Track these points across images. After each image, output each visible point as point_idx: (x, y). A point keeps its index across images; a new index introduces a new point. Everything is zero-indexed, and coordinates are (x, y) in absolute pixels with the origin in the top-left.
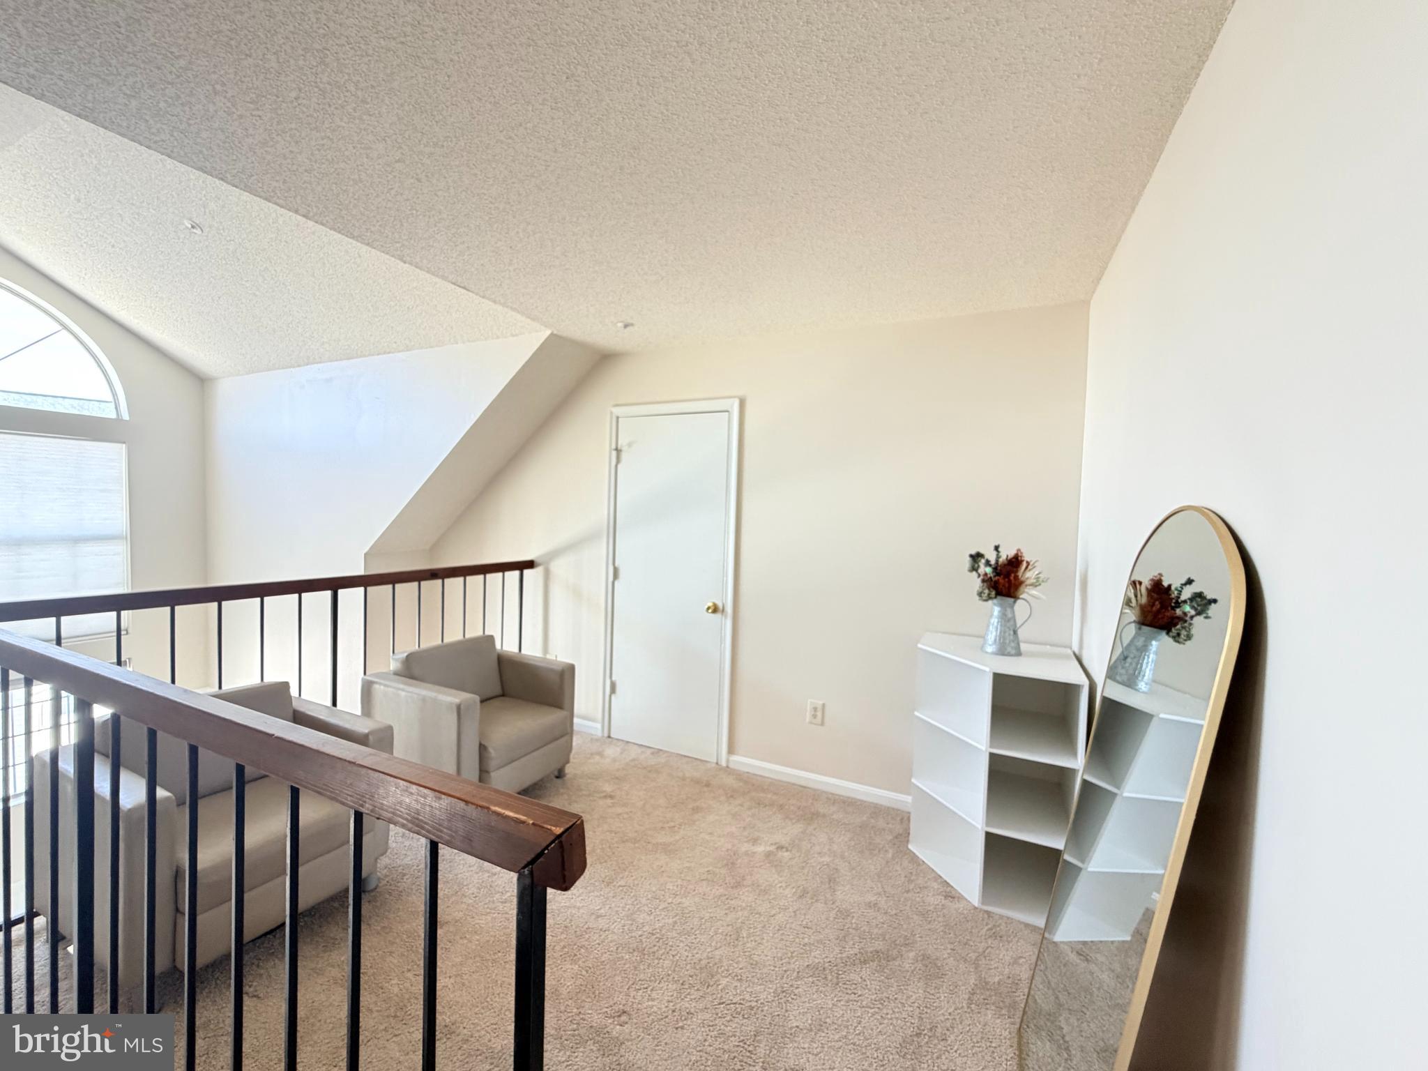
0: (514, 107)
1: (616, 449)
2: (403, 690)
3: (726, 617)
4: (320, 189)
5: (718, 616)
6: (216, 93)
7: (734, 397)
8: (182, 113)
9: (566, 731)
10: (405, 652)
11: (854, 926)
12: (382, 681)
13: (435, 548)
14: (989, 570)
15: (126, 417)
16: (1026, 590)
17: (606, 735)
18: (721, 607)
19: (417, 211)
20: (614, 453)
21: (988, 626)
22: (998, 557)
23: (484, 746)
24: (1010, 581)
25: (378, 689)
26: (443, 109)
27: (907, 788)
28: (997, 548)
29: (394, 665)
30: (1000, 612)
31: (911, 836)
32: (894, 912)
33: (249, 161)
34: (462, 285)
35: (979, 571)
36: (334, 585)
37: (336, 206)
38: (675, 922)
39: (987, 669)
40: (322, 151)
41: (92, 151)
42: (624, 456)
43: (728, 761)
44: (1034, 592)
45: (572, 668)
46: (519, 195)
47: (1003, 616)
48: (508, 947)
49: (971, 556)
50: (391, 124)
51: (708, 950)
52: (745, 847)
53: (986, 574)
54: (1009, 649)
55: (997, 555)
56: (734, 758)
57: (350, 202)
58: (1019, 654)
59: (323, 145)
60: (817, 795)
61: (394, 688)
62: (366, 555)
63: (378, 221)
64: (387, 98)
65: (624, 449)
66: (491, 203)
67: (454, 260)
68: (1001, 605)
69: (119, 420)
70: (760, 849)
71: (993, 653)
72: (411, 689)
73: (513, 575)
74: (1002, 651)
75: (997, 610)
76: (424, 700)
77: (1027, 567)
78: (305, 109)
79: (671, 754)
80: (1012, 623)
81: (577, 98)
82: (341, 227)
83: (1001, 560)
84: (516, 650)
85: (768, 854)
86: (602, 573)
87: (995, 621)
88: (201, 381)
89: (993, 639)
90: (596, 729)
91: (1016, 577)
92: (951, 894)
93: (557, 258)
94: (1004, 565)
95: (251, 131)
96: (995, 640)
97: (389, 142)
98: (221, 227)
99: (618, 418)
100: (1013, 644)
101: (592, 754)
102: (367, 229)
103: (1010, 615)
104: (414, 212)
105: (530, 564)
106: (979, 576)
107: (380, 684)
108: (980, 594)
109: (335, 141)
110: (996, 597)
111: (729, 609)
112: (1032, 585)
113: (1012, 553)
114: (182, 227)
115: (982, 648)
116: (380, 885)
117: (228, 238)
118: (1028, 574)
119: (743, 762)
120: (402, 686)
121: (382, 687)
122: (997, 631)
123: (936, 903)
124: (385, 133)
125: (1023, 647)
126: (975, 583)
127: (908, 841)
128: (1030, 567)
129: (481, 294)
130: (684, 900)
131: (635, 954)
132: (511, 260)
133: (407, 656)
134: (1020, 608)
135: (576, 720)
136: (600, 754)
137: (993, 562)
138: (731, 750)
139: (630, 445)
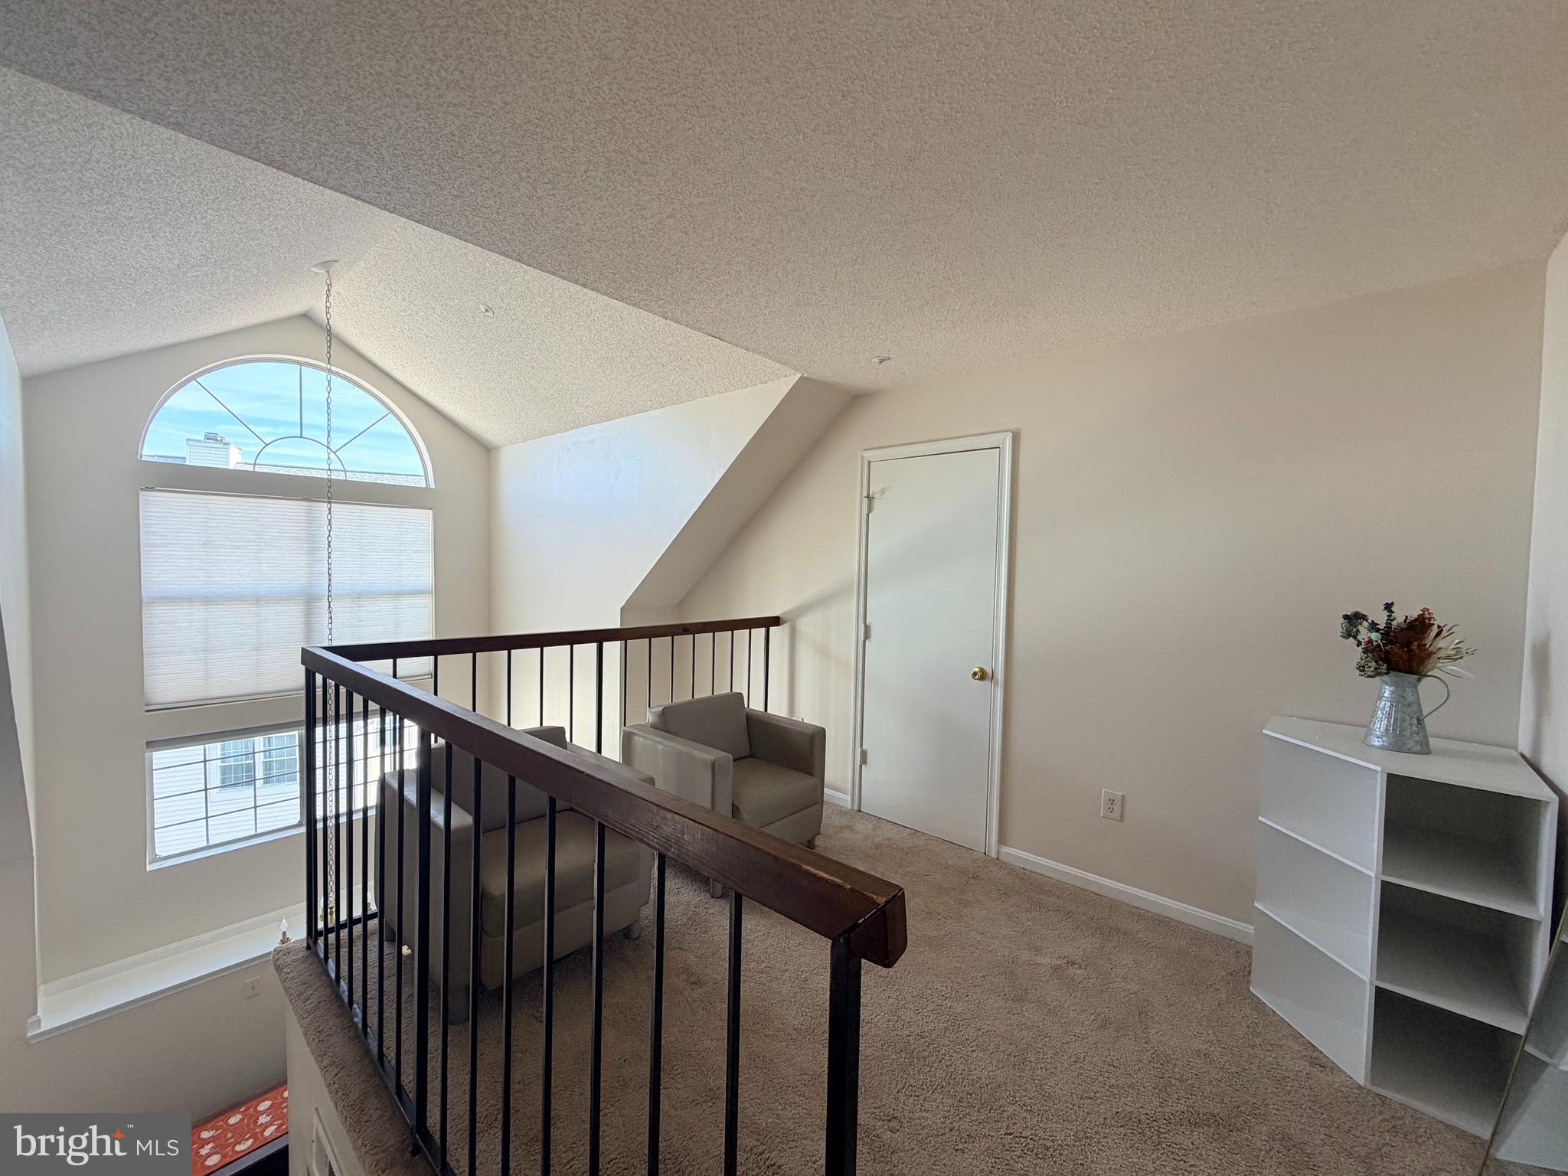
0: (785, 139)
1: (868, 497)
2: (660, 743)
3: (996, 685)
4: (598, 256)
5: (986, 683)
6: (521, 179)
7: (1008, 431)
8: (494, 205)
9: (815, 799)
10: (661, 706)
11: (1177, 1076)
12: (641, 733)
13: (682, 604)
14: (1375, 636)
15: (432, 486)
16: (1439, 665)
17: (856, 808)
18: (990, 672)
19: (682, 265)
20: (866, 501)
21: (1375, 712)
22: (1390, 619)
23: (736, 806)
24: (1410, 651)
25: (639, 741)
26: (715, 156)
27: (1248, 914)
28: (1388, 607)
29: (650, 717)
30: (1392, 692)
31: (1252, 975)
32: (1234, 1069)
33: (542, 239)
34: (718, 336)
35: (1360, 637)
36: (599, 637)
37: (610, 271)
38: (947, 1029)
39: (1379, 769)
40: (603, 219)
41: (415, 255)
42: (876, 503)
43: (998, 852)
44: (1452, 667)
45: (821, 733)
46: (782, 232)
47: (1398, 701)
48: (766, 1020)
49: (1346, 617)
50: (666, 181)
51: (990, 1069)
52: (1026, 956)
53: (1370, 641)
54: (1410, 744)
55: (1389, 616)
56: (1005, 849)
57: (623, 265)
58: (1428, 752)
59: (605, 212)
60: (1114, 905)
61: (653, 740)
62: (621, 609)
63: (645, 280)
64: (664, 155)
65: (875, 496)
66: (754, 245)
67: (712, 310)
68: (1396, 685)
69: (428, 488)
70: (1046, 961)
71: (1382, 748)
72: (668, 743)
73: (759, 633)
74: (1398, 744)
75: (1387, 692)
76: (679, 754)
77: (1438, 634)
78: (592, 181)
79: (929, 837)
80: (1414, 708)
81: (851, 116)
82: (613, 291)
83: (1394, 623)
84: (762, 709)
85: (1056, 969)
86: (851, 632)
87: (1384, 704)
88: (487, 451)
89: (1383, 727)
90: (845, 800)
91: (1422, 646)
92: (1318, 1061)
93: (815, 294)
94: (1401, 630)
95: (546, 211)
96: (1387, 730)
97: (663, 199)
98: (508, 308)
99: (870, 462)
100: (1416, 738)
101: (842, 828)
102: (636, 290)
103: (1410, 698)
104: (680, 266)
105: (776, 621)
106: (1359, 644)
107: (640, 736)
108: (1362, 669)
109: (615, 206)
110: (1387, 674)
111: (1000, 675)
112: (1448, 657)
113: (1414, 614)
114: (477, 312)
115: (1365, 740)
116: (643, 935)
117: (513, 317)
118: (1441, 643)
119: (1017, 854)
120: (659, 739)
121: (641, 739)
122: (1389, 718)
123: (1297, 1069)
124: (661, 190)
125: (1432, 742)
126: (1354, 653)
127: (1249, 982)
128: (1444, 634)
129: (735, 341)
130: (955, 1004)
131: (903, 1055)
132: (767, 303)
133: (663, 710)
134: (1428, 690)
135: (826, 790)
136: (850, 828)
137: (1382, 626)
138: (1002, 840)
139: (883, 492)
